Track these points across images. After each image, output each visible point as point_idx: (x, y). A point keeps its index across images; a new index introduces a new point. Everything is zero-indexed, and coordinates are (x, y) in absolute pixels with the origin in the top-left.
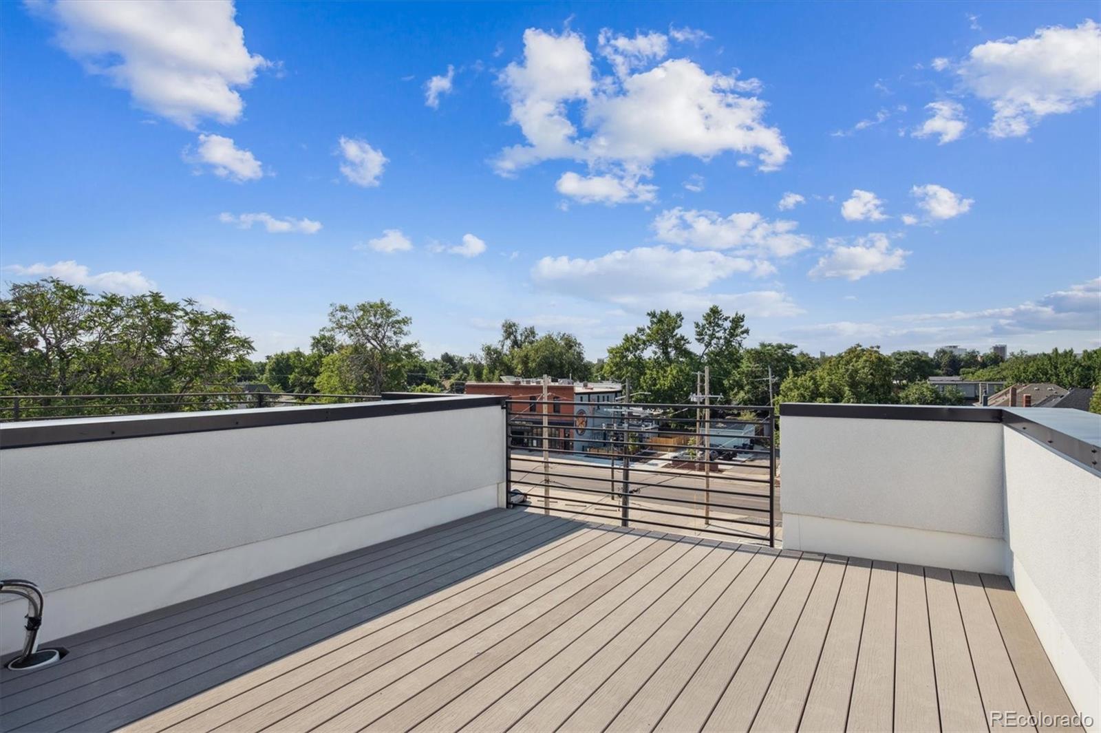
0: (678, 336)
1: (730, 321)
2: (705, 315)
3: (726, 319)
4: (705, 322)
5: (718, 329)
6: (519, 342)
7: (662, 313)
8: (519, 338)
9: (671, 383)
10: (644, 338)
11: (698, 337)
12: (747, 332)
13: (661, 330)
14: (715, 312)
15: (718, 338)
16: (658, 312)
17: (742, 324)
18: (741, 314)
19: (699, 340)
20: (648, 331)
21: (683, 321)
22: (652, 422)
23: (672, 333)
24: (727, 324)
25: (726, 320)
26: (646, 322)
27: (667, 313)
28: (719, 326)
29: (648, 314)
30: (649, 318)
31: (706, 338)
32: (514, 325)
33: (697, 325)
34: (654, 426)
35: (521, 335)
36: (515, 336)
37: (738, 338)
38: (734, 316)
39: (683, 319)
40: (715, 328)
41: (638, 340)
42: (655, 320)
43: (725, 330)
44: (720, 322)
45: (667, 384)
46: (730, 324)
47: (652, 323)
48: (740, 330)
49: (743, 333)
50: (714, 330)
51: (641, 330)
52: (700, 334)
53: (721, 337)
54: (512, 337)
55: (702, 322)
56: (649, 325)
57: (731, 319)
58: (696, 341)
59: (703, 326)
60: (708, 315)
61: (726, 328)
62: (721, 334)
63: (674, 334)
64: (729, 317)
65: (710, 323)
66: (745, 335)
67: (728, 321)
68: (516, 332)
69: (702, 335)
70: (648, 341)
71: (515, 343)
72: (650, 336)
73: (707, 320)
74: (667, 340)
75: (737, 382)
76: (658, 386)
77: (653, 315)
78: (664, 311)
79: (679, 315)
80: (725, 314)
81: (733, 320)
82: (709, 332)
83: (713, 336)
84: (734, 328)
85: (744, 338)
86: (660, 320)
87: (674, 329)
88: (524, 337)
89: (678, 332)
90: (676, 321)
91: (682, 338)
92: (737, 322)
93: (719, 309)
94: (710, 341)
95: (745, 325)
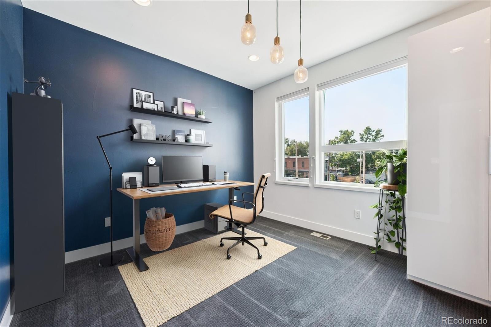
0: (352, 139)
1: (375, 132)
2: (364, 130)
4: (364, 133)
5: (370, 136)
6: (290, 145)
7: (345, 131)
8: (290, 143)
9: (349, 157)
10: (338, 140)
11: (361, 139)
12: (383, 136)
13: (345, 136)
14: (368, 129)
15: (369, 139)
16: (343, 130)
17: (380, 133)
18: (380, 129)
19: (361, 140)
20: (339, 138)
21: (354, 133)
22: (341, 172)
23: (350, 138)
24: (374, 133)
25: (373, 132)
26: (339, 135)
27: (347, 131)
29: (340, 131)
30: (340, 133)
31: (365, 139)
32: (288, 139)
33: (360, 134)
34: (342, 173)
35: (290, 142)
36: (288, 143)
37: (379, 139)
39: (354, 132)
40: (369, 135)
41: (335, 141)
42: (342, 133)
43: (373, 136)
44: (371, 133)
45: (347, 157)
46: (375, 133)
47: (341, 135)
48: (379, 136)
49: (381, 136)
50: (368, 136)
51: (336, 138)
52: (361, 138)
53: (371, 139)
54: (287, 143)
55: (363, 133)
56: (340, 135)
57: (375, 131)
58: (360, 141)
59: (363, 135)
60: (365, 130)
61: (373, 135)
62: (371, 137)
63: (350, 139)
64: (375, 130)
65: (366, 133)
66: (382, 137)
68: (288, 141)
69: (363, 138)
70: (339, 142)
71: (288, 145)
72: (340, 139)
73: (364, 132)
74: (347, 141)
75: (378, 157)
76: (343, 158)
77: (342, 132)
78: (346, 130)
80: (373, 129)
81: (377, 131)
82: (366, 137)
83: (367, 138)
84: (377, 135)
85: (382, 139)
86: (344, 134)
87: (350, 137)
88: (291, 143)
89: (352, 138)
90: (351, 134)
91: (354, 140)
92: (378, 132)
93: (370, 128)
94: (366, 140)
95: (382, 133)
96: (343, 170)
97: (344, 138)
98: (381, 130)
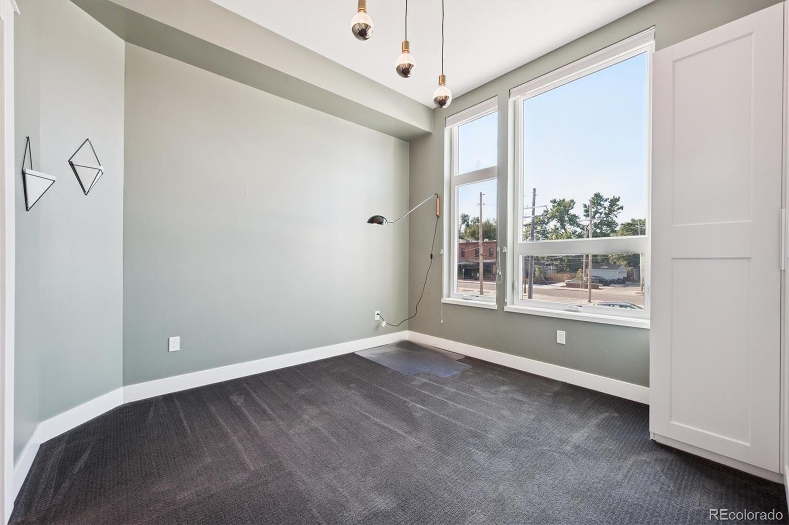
0: (572, 214)
1: (609, 202)
2: (591, 199)
3: (606, 200)
5: (600, 208)
7: (560, 200)
8: (470, 223)
10: (548, 216)
11: (585, 214)
12: (622, 208)
13: (560, 209)
14: (598, 196)
16: (558, 200)
17: (617, 203)
18: (617, 197)
19: (586, 216)
20: (551, 211)
22: (552, 266)
24: (607, 204)
26: (549, 207)
27: (564, 200)
28: (600, 204)
29: (551, 201)
30: (552, 204)
31: (592, 214)
32: (467, 216)
33: (585, 206)
34: (554, 268)
35: (471, 222)
36: (468, 223)
37: (615, 213)
38: (612, 198)
39: (575, 203)
40: (598, 207)
41: (544, 218)
42: (556, 204)
43: (605, 208)
44: (602, 203)
46: (609, 204)
47: (554, 206)
48: (616, 207)
49: (618, 209)
50: (597, 208)
51: (546, 212)
52: (587, 211)
53: (602, 213)
54: (466, 223)
55: (588, 203)
56: (552, 208)
57: (610, 200)
58: (584, 217)
59: (589, 207)
60: (593, 198)
61: (606, 206)
62: (602, 210)
63: (569, 213)
64: (608, 199)
65: (594, 204)
66: (620, 210)
67: (608, 201)
68: (468, 220)
70: (551, 218)
71: (468, 225)
72: (552, 213)
73: (592, 202)
74: (564, 217)
77: (554, 201)
78: (562, 199)
79: (572, 201)
80: (605, 197)
81: (611, 200)
82: (593, 210)
83: (596, 212)
84: (611, 206)
85: (619, 213)
86: (559, 204)
87: (568, 210)
88: (473, 223)
89: (571, 212)
90: (570, 205)
91: (574, 216)
92: (614, 201)
93: (601, 194)
94: (594, 216)
95: (620, 203)
96: (557, 264)
97: (559, 211)
98: (619, 198)
